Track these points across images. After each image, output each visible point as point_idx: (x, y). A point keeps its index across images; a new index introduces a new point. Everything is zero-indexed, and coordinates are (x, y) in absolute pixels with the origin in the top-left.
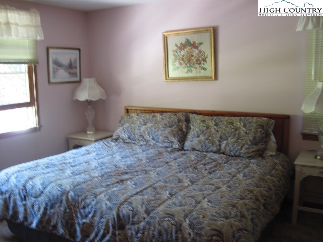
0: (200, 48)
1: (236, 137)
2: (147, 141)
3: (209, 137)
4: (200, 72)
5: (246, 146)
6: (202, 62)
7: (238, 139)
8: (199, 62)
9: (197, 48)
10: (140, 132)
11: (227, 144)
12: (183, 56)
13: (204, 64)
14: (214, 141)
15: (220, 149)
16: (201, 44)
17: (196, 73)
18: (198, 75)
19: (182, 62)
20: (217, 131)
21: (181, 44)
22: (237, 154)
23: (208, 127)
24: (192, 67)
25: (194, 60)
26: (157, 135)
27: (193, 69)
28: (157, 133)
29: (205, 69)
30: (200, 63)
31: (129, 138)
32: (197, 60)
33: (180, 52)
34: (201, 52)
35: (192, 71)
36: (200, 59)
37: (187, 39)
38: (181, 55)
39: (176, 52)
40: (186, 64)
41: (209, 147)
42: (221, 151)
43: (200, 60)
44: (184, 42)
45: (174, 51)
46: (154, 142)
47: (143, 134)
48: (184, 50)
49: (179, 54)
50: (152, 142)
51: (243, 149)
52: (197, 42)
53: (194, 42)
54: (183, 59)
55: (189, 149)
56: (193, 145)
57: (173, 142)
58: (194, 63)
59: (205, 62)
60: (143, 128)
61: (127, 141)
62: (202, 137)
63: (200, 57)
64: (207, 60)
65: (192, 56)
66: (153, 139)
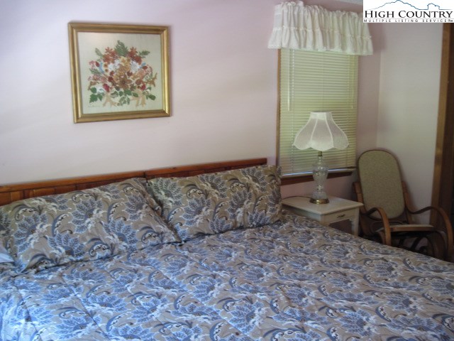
0: (144, 61)
1: (253, 198)
2: (112, 247)
3: (216, 208)
4: (143, 103)
5: (270, 207)
6: (148, 86)
7: (257, 200)
8: (141, 85)
9: (138, 60)
10: (89, 234)
11: (245, 213)
12: (112, 73)
13: (150, 88)
14: (225, 213)
15: (236, 222)
16: (145, 53)
17: (137, 105)
18: (140, 108)
19: (109, 84)
20: (223, 196)
21: (108, 50)
22: (261, 222)
23: (206, 194)
24: (130, 94)
25: (134, 82)
26: (128, 229)
27: (130, 97)
28: (125, 225)
29: (153, 98)
30: (143, 88)
31: (70, 252)
32: (139, 82)
33: (106, 66)
34: (145, 68)
35: (129, 101)
36: (144, 80)
37: (118, 42)
38: (107, 71)
39: (98, 65)
40: (118, 89)
41: (223, 224)
42: (239, 225)
43: (143, 83)
44: (113, 46)
45: (92, 62)
46: (125, 244)
47: (97, 235)
48: (113, 62)
49: (104, 69)
50: (122, 246)
51: (268, 212)
52: (139, 50)
53: (132, 49)
54: (110, 79)
55: (191, 236)
56: (198, 228)
57: (162, 233)
58: (133, 88)
59: (152, 86)
60: (90, 223)
61: (66, 261)
62: (206, 212)
63: (143, 77)
64: (156, 81)
65: (130, 74)
66: (122, 238)
